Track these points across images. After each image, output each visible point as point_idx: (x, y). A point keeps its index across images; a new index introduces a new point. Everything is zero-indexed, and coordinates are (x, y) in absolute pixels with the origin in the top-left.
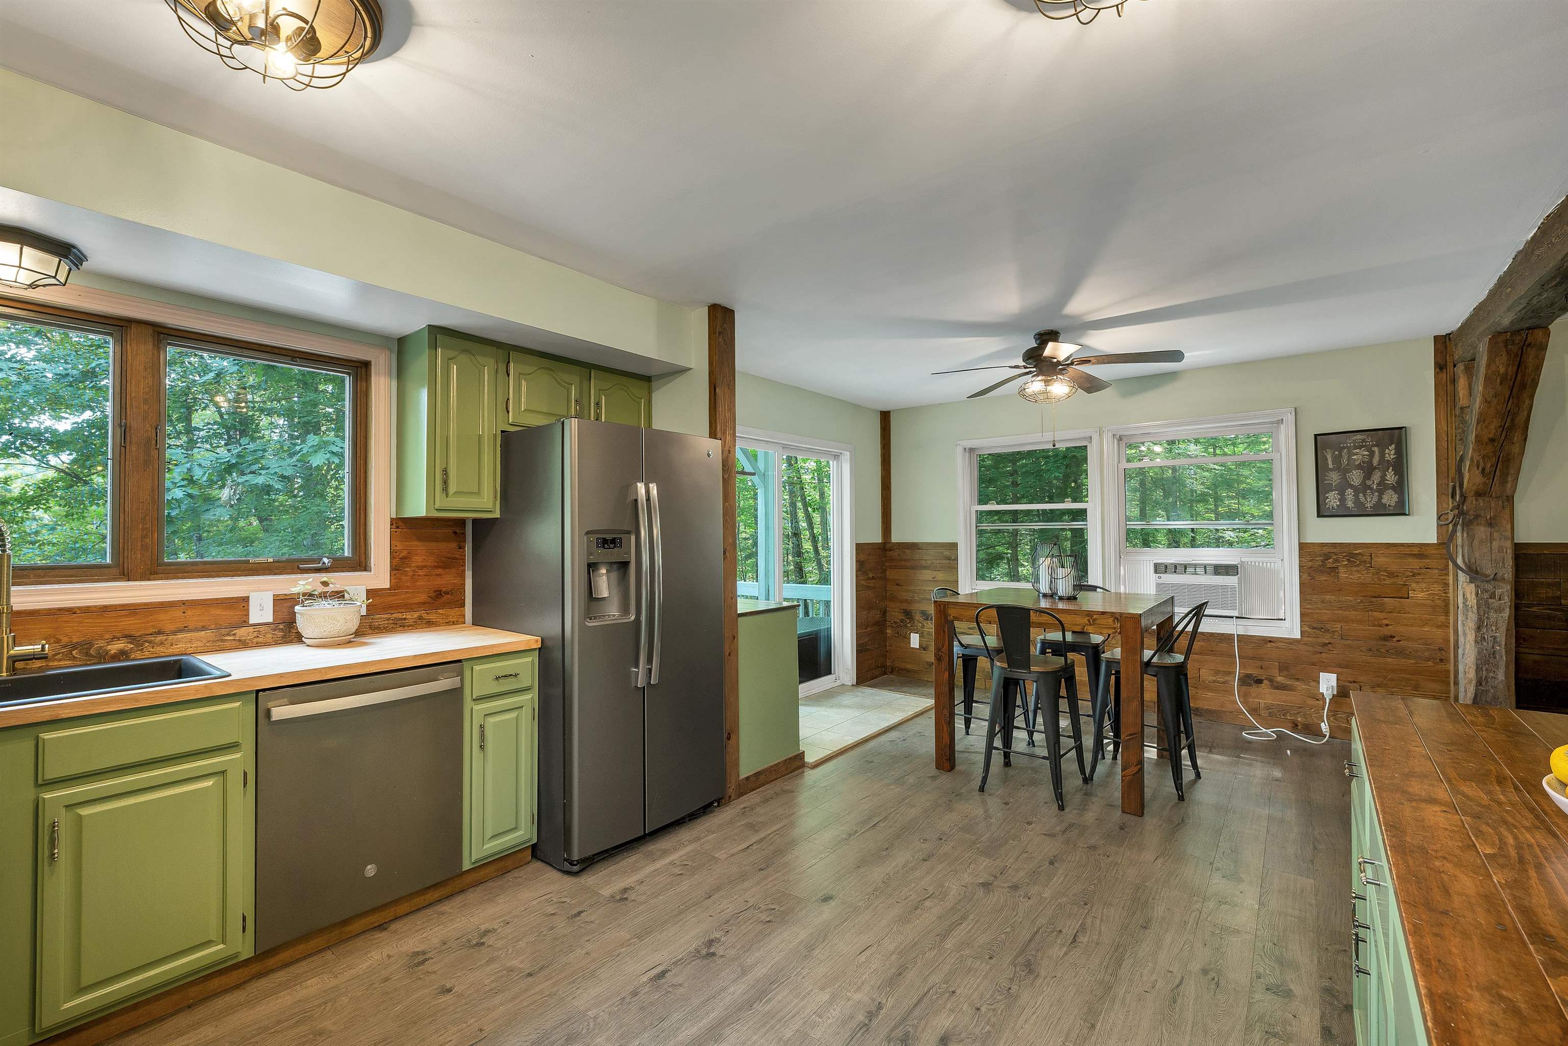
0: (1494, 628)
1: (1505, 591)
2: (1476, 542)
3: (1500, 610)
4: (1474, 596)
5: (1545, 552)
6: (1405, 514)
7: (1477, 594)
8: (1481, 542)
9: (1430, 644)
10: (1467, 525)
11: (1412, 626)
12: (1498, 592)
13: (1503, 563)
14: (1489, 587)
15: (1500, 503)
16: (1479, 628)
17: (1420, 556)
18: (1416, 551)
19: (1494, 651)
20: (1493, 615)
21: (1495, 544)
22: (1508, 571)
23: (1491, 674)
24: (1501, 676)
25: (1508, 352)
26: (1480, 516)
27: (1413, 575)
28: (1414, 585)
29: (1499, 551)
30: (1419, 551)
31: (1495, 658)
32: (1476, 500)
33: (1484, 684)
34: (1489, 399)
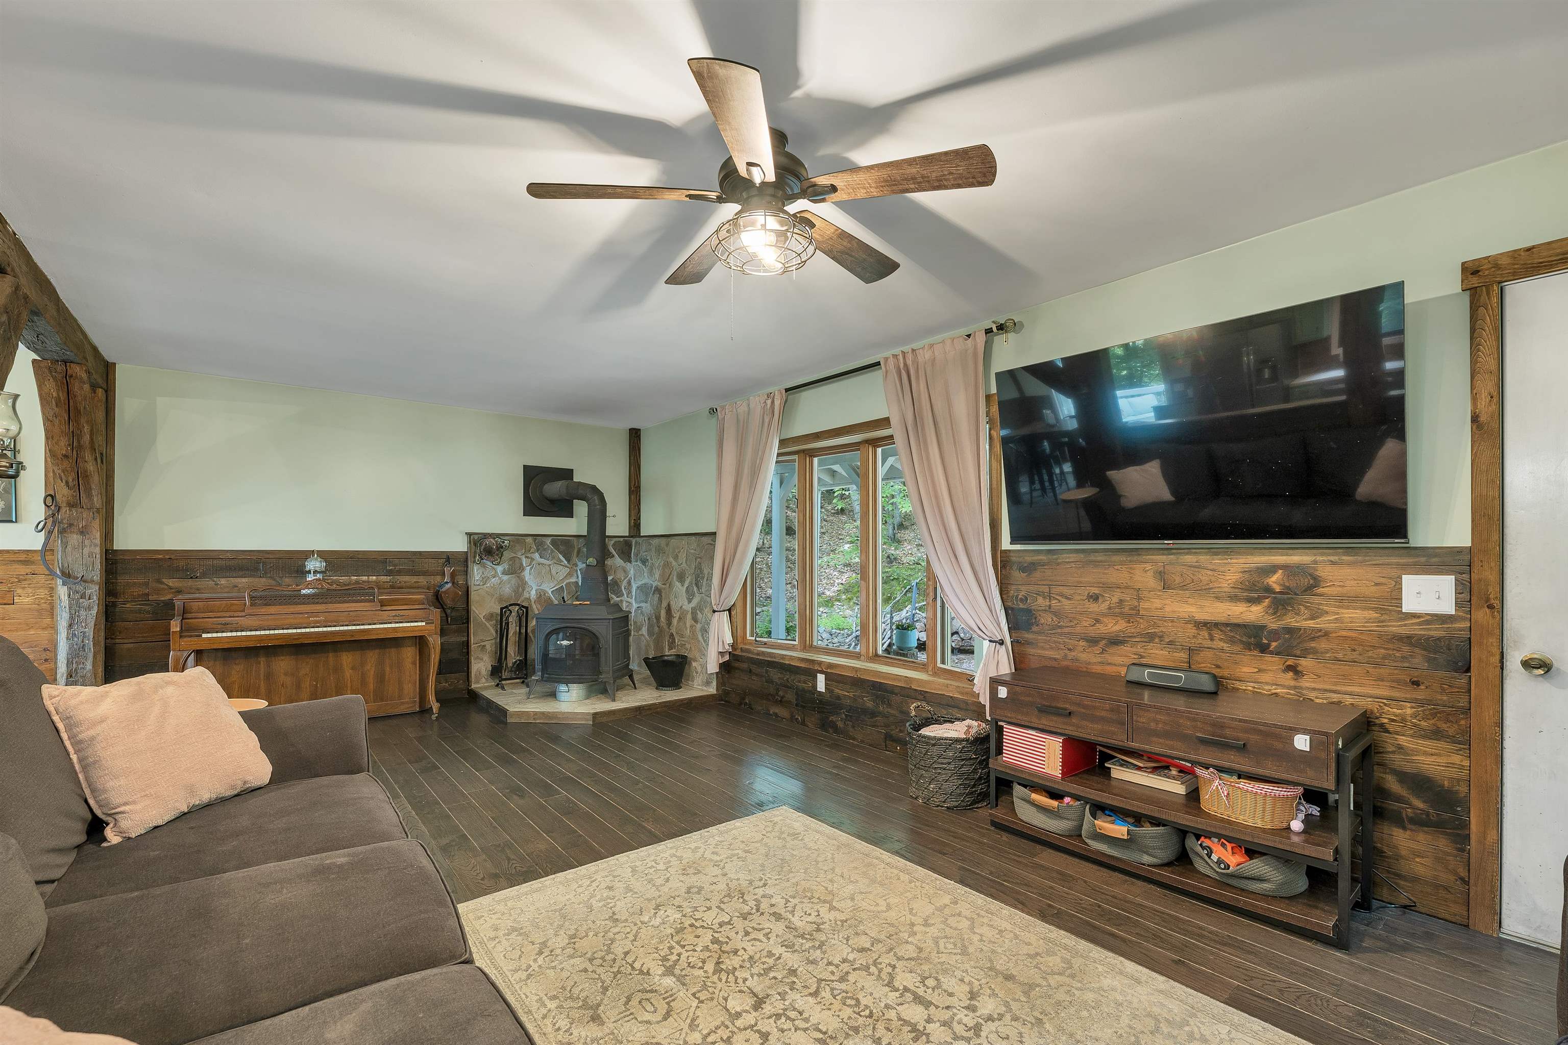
0: (83, 625)
1: (94, 591)
2: (69, 548)
3: (90, 608)
4: (66, 598)
5: (138, 557)
6: (11, 521)
7: (69, 595)
8: (74, 548)
9: (35, 646)
10: (61, 533)
11: (17, 631)
12: (88, 592)
13: (93, 567)
14: (80, 588)
15: (91, 514)
16: (70, 626)
17: (26, 562)
18: (23, 557)
19: (84, 645)
20: (83, 613)
21: (86, 551)
22: (96, 573)
23: (81, 666)
24: (89, 666)
25: (55, 378)
26: (73, 524)
27: (19, 581)
28: (19, 591)
29: (89, 557)
30: (24, 557)
31: (85, 651)
32: (70, 510)
33: (74, 675)
34: (51, 418)
